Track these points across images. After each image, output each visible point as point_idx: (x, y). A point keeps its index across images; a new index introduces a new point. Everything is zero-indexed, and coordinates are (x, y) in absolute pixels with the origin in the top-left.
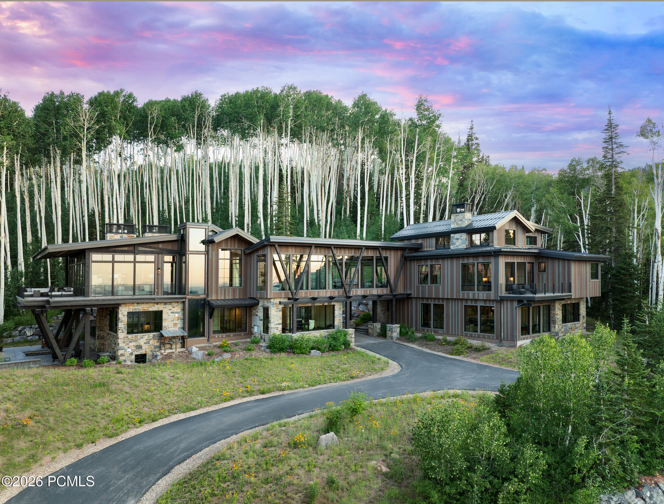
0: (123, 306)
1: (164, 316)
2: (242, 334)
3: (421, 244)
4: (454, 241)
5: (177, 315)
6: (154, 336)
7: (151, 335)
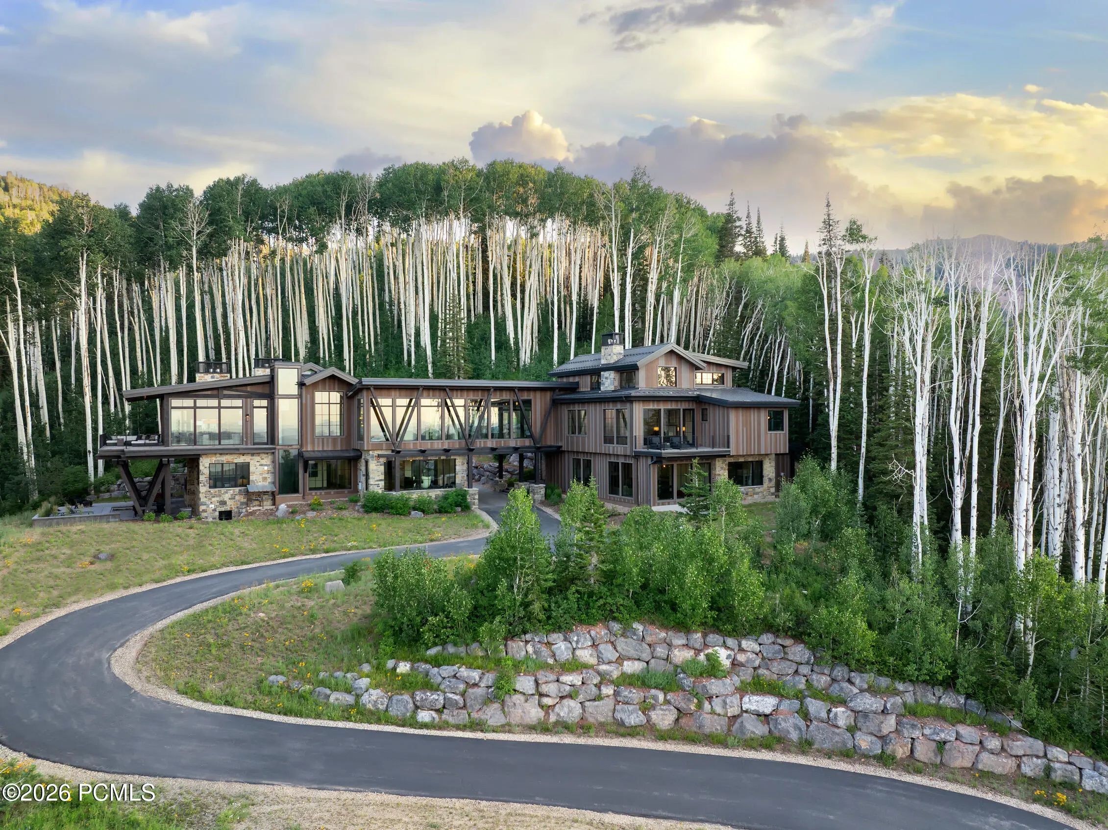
0: (204, 457)
1: (252, 469)
2: (346, 491)
3: (578, 383)
4: (604, 380)
5: (266, 468)
6: (240, 490)
7: (237, 489)
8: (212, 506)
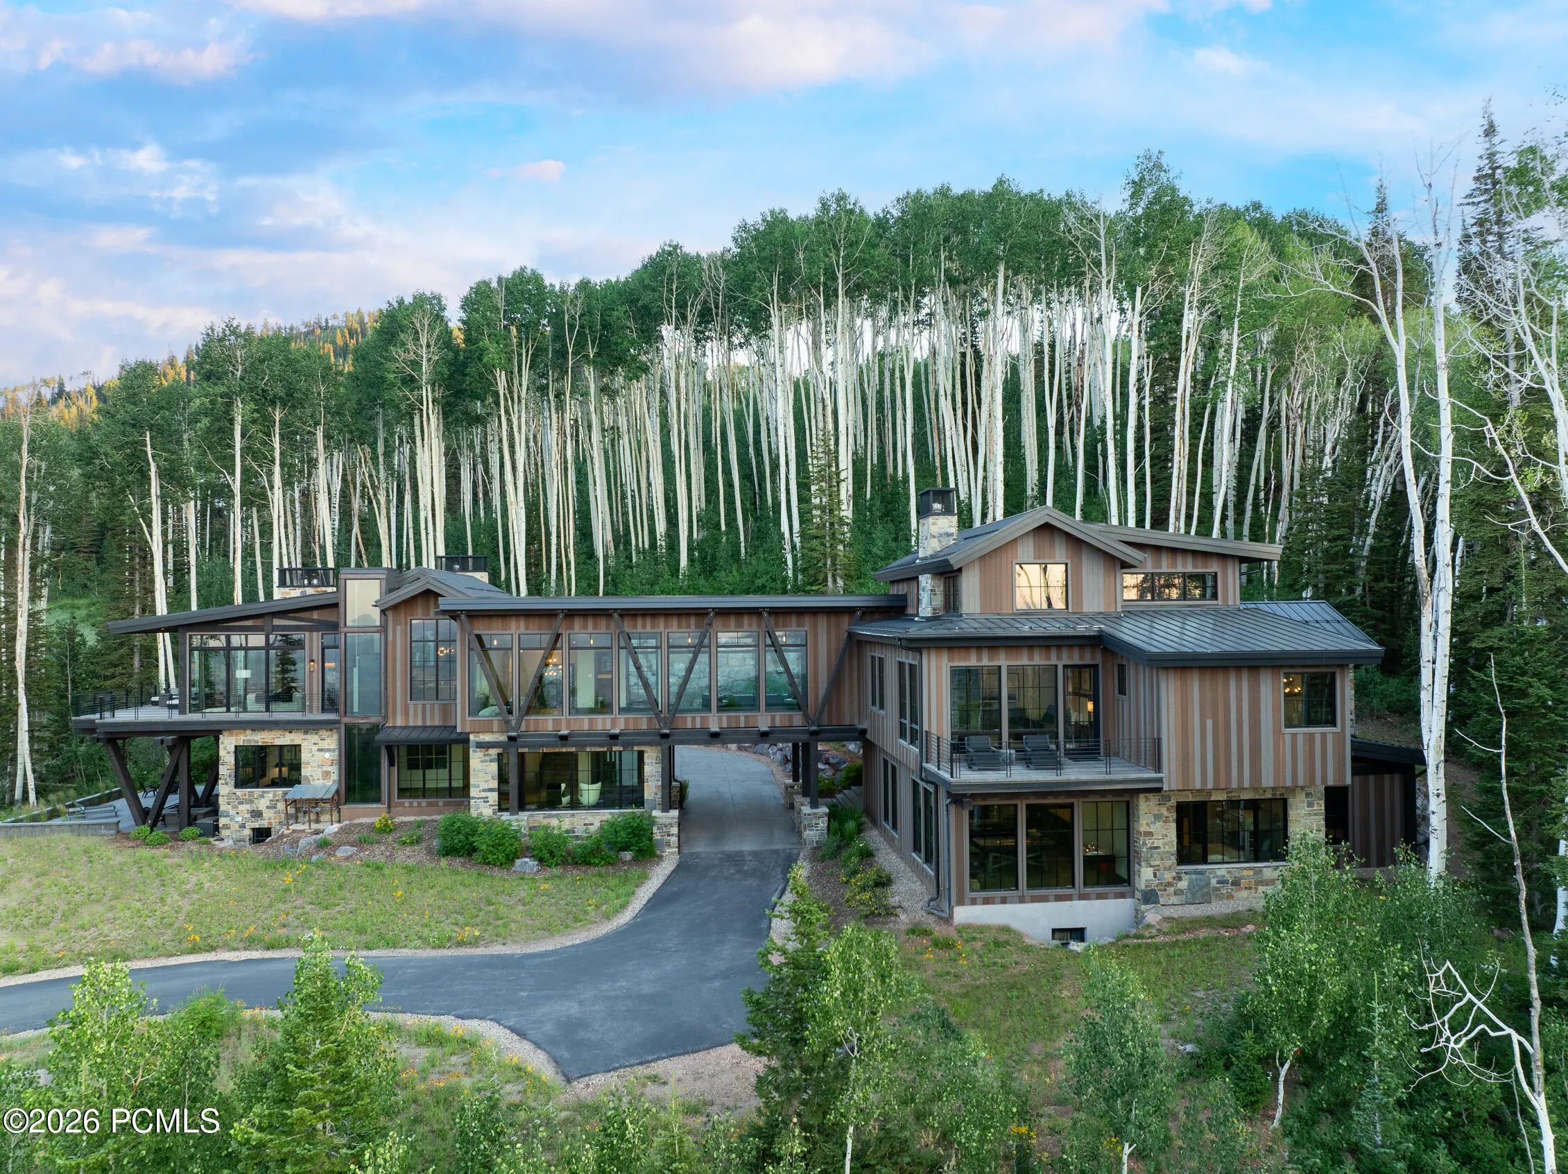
0: (225, 733)
1: (305, 756)
4: (921, 594)
5: (327, 755)
6: (285, 794)
7: (279, 792)
8: (239, 819)
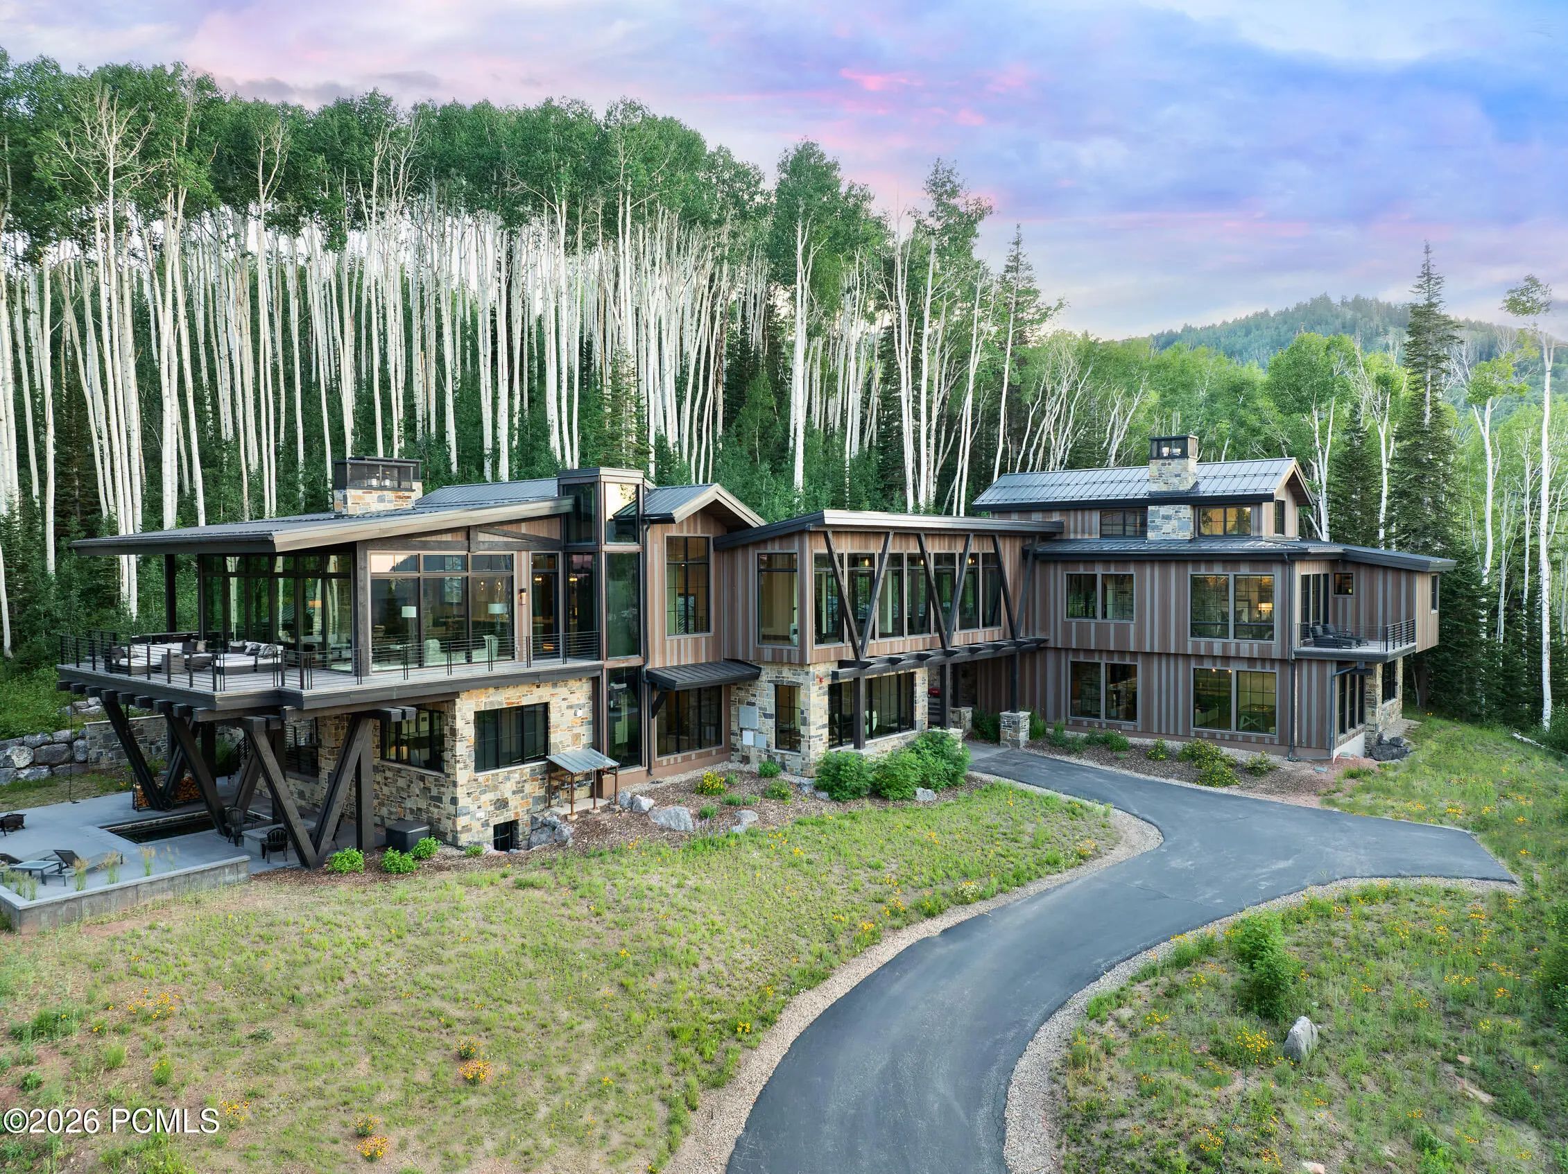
0: (464, 696)
1: (554, 717)
2: (714, 750)
3: (1060, 525)
4: (1158, 521)
5: (580, 713)
6: (533, 770)
7: (527, 767)
8: (482, 815)
